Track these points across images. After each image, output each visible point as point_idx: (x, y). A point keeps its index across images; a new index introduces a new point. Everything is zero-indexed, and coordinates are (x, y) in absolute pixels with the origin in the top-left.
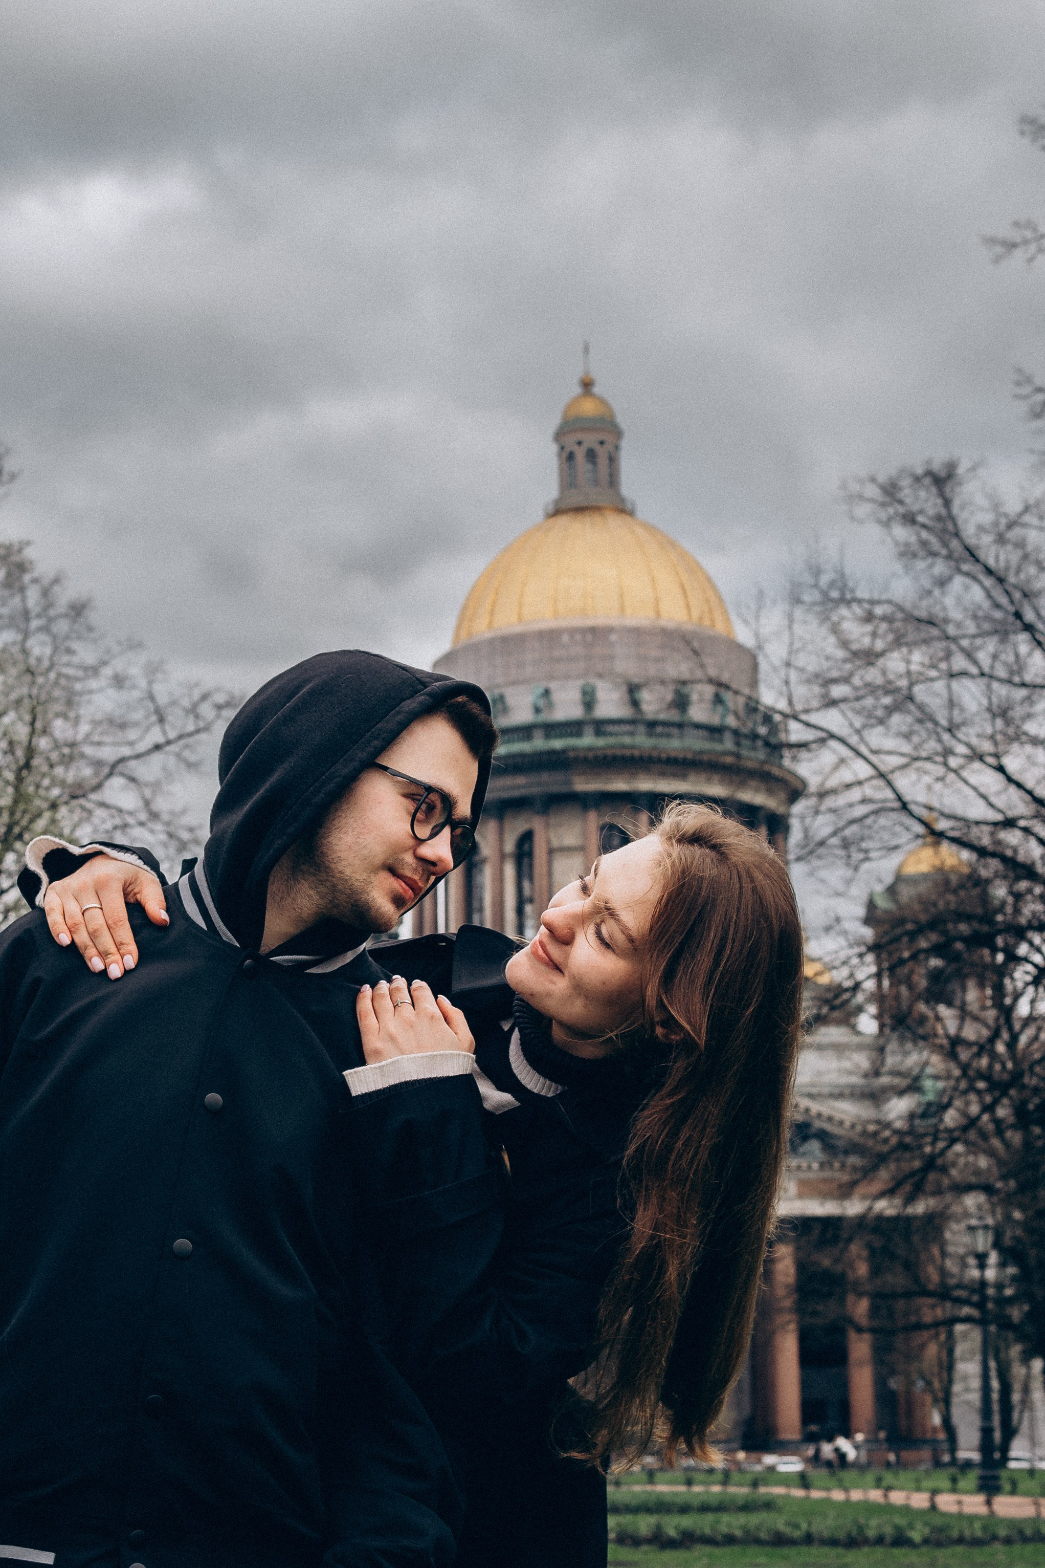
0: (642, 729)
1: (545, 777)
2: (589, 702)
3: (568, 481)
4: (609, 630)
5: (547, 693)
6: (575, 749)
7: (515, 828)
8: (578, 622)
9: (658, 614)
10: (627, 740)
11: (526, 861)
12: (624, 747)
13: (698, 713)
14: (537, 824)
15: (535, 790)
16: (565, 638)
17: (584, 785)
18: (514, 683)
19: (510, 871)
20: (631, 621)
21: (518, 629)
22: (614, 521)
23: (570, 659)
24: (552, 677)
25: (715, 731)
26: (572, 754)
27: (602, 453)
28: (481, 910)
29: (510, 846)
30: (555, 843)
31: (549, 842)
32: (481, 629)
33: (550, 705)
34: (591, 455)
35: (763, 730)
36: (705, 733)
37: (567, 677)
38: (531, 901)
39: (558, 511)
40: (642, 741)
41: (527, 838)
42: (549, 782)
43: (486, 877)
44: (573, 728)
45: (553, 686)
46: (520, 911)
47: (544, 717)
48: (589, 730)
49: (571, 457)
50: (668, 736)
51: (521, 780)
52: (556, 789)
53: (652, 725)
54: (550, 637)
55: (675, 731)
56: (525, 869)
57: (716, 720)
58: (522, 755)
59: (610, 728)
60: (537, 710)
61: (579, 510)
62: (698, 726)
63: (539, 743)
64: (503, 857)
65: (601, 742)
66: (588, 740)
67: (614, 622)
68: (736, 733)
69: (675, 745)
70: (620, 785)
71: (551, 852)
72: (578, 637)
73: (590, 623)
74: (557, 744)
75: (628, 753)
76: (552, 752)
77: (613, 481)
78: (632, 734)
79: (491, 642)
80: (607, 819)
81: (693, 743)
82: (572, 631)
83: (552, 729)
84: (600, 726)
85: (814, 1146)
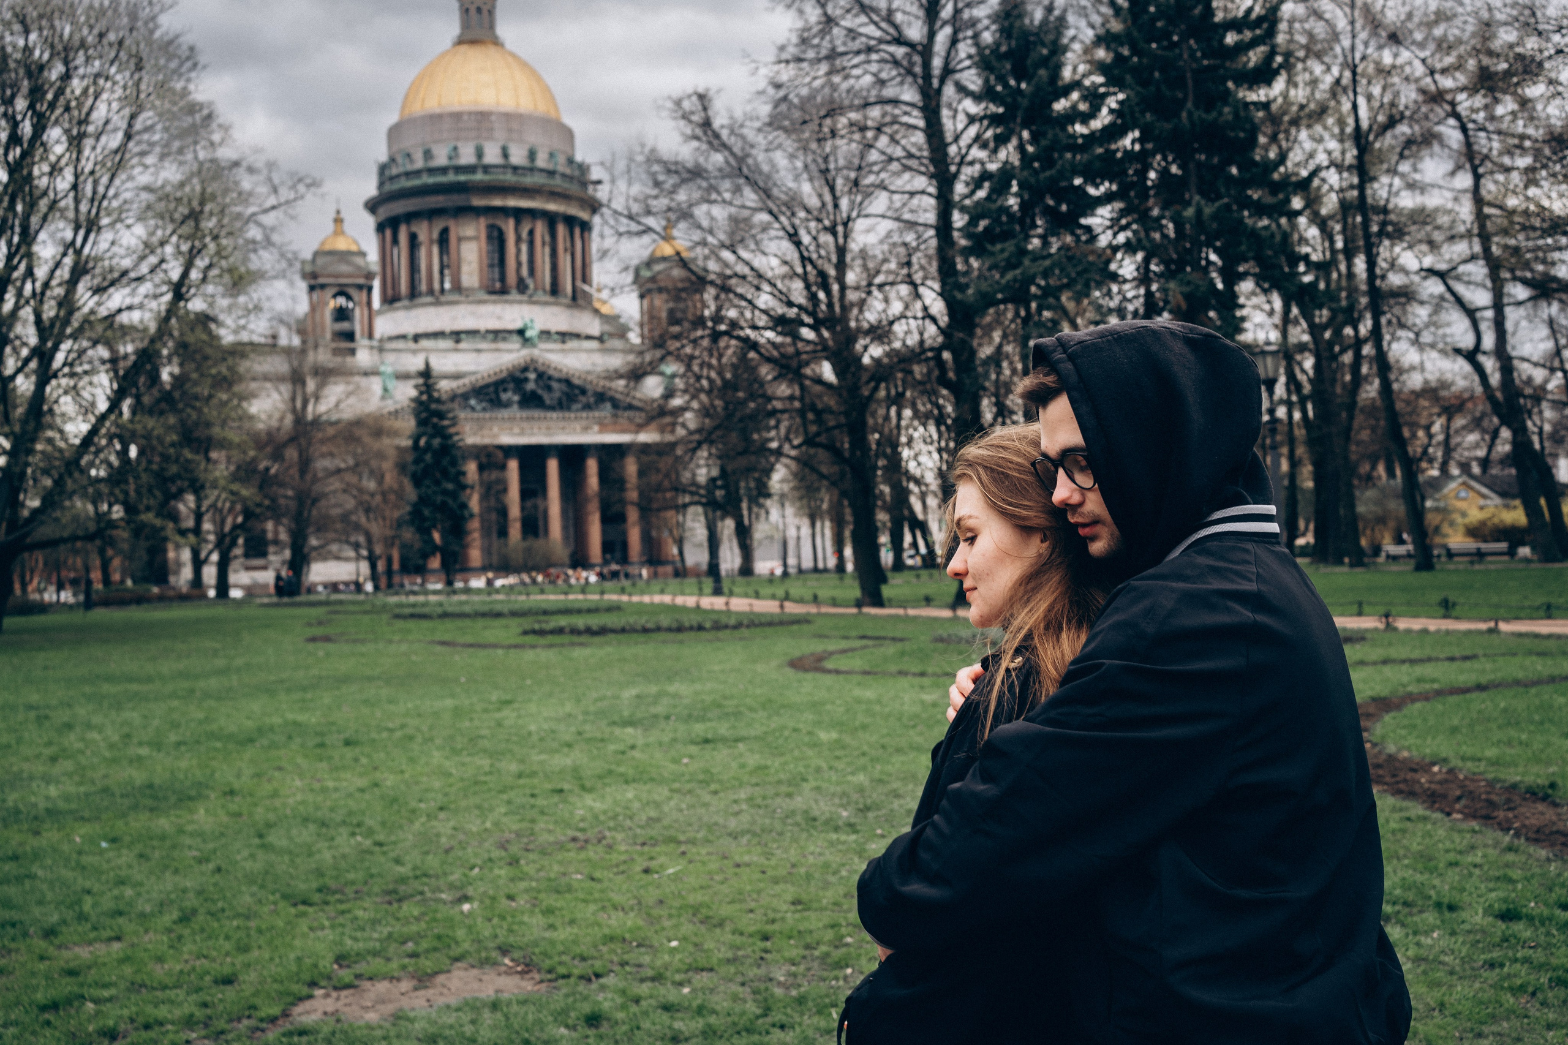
0: (510, 170)
1: (455, 197)
2: (480, 154)
3: (466, 25)
4: (491, 113)
5: (455, 149)
6: (472, 181)
7: (439, 225)
8: (473, 108)
9: (518, 106)
10: (502, 177)
11: (445, 244)
12: (499, 180)
13: (541, 162)
14: (451, 224)
15: (450, 204)
16: (465, 117)
17: (478, 202)
18: (437, 142)
19: (435, 250)
20: (502, 109)
21: (438, 111)
22: (492, 50)
23: (468, 130)
24: (458, 139)
25: (551, 173)
26: (470, 184)
27: (485, 9)
29: (435, 235)
30: (461, 234)
31: (458, 234)
32: (417, 108)
33: (457, 156)
34: (479, 10)
35: (577, 173)
36: (545, 174)
37: (467, 139)
38: (448, 266)
39: (460, 41)
40: (509, 178)
41: (445, 232)
42: (457, 200)
43: (423, 253)
44: (470, 169)
45: (460, 144)
46: (442, 273)
47: (455, 162)
48: (480, 171)
49: (467, 11)
50: (524, 175)
51: (441, 198)
52: (461, 203)
53: (515, 169)
54: (457, 116)
55: (528, 172)
56: (444, 249)
57: (550, 167)
58: (441, 184)
59: (492, 170)
60: (450, 158)
61: (473, 42)
62: (542, 170)
63: (451, 177)
64: (431, 242)
65: (487, 177)
66: (479, 176)
67: (494, 109)
68: (564, 175)
69: (528, 180)
70: (497, 202)
71: (460, 240)
72: (473, 117)
73: (480, 108)
74: (462, 178)
75: (502, 184)
76: (459, 183)
77: (492, 26)
78: (504, 173)
79: (423, 117)
80: (490, 222)
81: (538, 179)
82: (470, 113)
83: (459, 169)
84: (486, 169)
85: (608, 405)
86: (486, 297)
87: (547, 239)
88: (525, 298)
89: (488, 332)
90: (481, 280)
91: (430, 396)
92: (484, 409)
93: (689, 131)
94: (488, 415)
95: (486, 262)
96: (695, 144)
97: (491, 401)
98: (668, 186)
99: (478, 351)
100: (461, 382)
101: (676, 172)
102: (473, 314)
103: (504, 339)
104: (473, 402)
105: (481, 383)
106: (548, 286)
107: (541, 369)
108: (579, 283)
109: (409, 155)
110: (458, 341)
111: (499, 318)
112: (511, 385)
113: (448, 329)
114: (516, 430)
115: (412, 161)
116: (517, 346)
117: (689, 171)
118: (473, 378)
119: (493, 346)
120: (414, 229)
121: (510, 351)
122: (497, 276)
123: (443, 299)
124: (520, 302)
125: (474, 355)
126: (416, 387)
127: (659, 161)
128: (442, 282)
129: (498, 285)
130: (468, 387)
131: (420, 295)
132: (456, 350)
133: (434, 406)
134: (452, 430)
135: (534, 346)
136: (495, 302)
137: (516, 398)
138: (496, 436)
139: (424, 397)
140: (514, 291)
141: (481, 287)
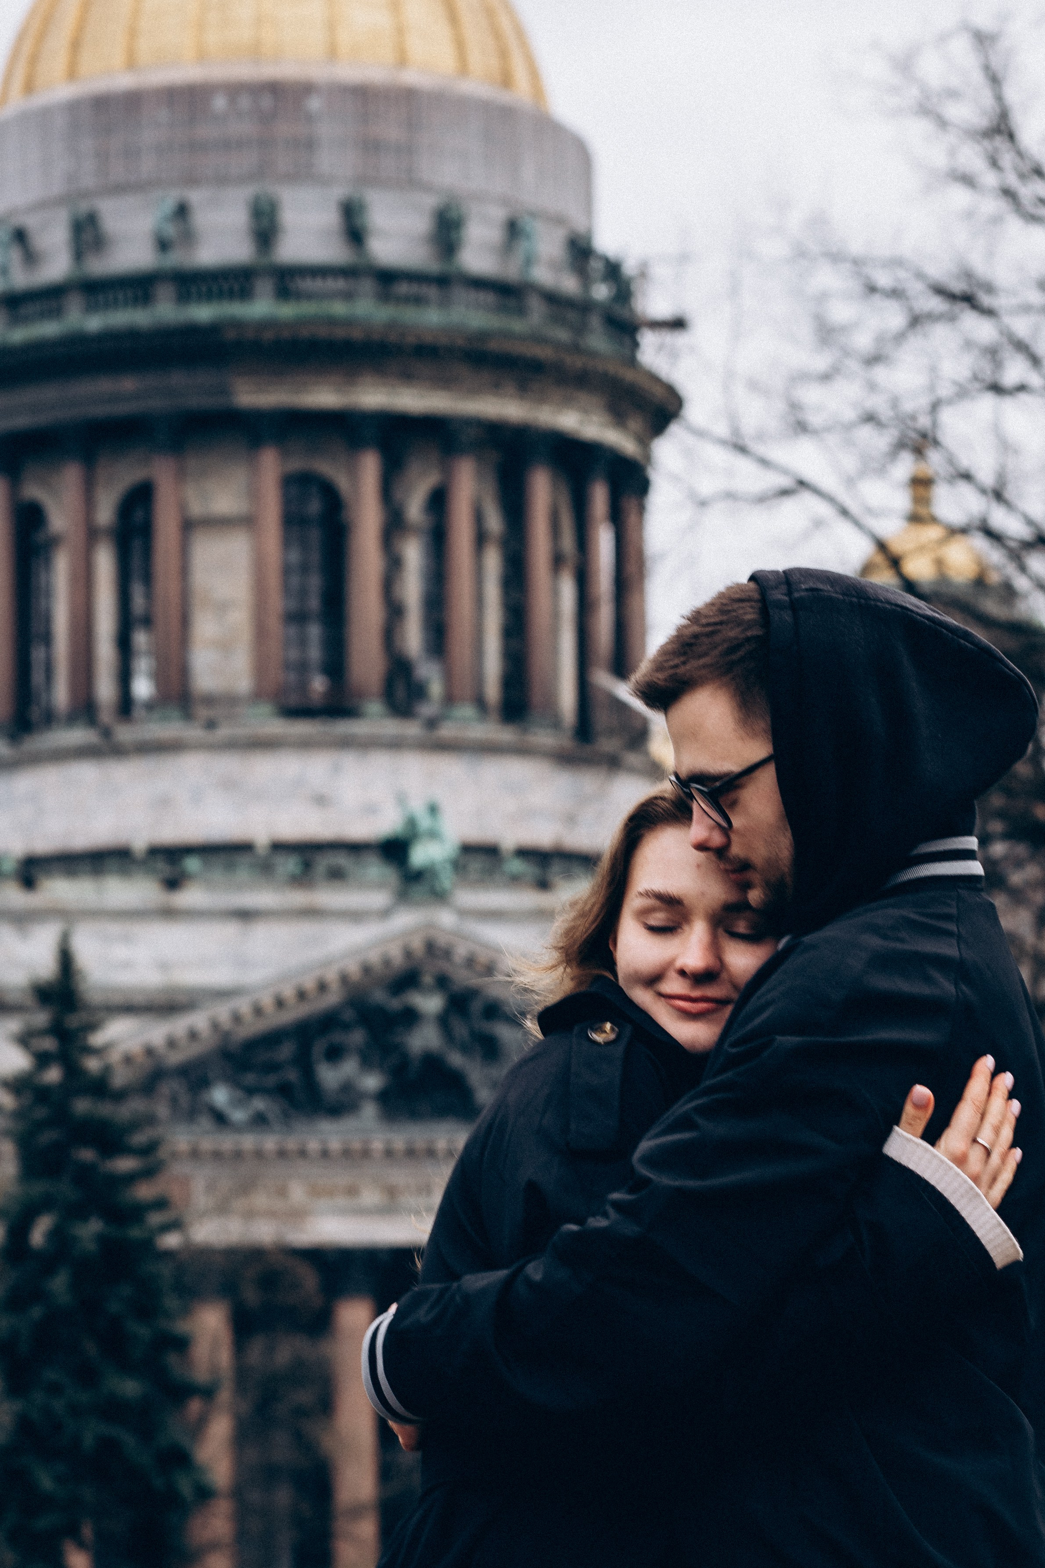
0: (367, 285)
1: (178, 379)
2: (265, 228)
4: (306, 89)
5: (182, 213)
6: (237, 324)
7: (117, 478)
8: (246, 72)
9: (402, 61)
10: (339, 309)
11: (137, 544)
12: (332, 321)
13: (478, 254)
14: (162, 472)
15: (156, 404)
16: (220, 103)
17: (254, 395)
18: (119, 189)
19: (105, 564)
20: (349, 71)
21: (125, 83)
23: (228, 145)
24: (192, 180)
25: (510, 293)
26: (231, 335)
28: (47, 639)
29: (106, 513)
30: (196, 509)
31: (182, 507)
33: (188, 237)
35: (601, 292)
36: (489, 298)
37: (222, 180)
38: (147, 621)
40: (367, 311)
41: (141, 499)
42: (186, 388)
43: (60, 574)
44: (232, 282)
45: (196, 197)
46: (125, 643)
47: (176, 259)
48: (264, 287)
50: (418, 301)
51: (128, 384)
52: (197, 401)
53: (389, 279)
54: (188, 100)
55: (432, 292)
56: (136, 562)
57: (511, 272)
58: (133, 334)
59: (308, 284)
60: (163, 245)
62: (479, 283)
63: (165, 312)
64: (92, 534)
65: (287, 311)
66: (261, 307)
67: (319, 73)
68: (553, 298)
69: (433, 319)
70: (324, 397)
71: (190, 528)
72: (245, 102)
73: (269, 71)
74: (202, 313)
75: (340, 333)
76: (192, 331)
78: (348, 296)
79: (73, 107)
80: (297, 464)
81: (465, 316)
82: (235, 90)
83: (192, 284)
84: (288, 280)
86: (278, 727)
87: (494, 523)
88: (412, 729)
89: (279, 847)
90: (260, 668)
91: (73, 1070)
92: (260, 1121)
93: (939, 158)
94: (270, 1143)
95: (277, 603)
96: (960, 196)
97: (283, 1091)
98: (863, 341)
99: (245, 915)
100: (179, 1026)
101: (896, 294)
102: (229, 785)
103: (336, 875)
104: (220, 1095)
105: (252, 1028)
106: (493, 690)
107: (464, 978)
108: (603, 679)
109: (20, 236)
110: (173, 884)
111: (321, 801)
112: (357, 1037)
113: (140, 843)
114: (370, 1197)
115: (31, 257)
116: (378, 899)
117: (940, 291)
118: (223, 1012)
119: (298, 898)
120: (33, 491)
121: (355, 916)
122: (315, 653)
123: (125, 734)
124: (395, 745)
125: (230, 930)
126: (24, 1040)
127: (835, 257)
128: (125, 677)
129: (318, 684)
130: (208, 1041)
131: (49, 719)
132: (169, 914)
133: (82, 1106)
134: (144, 1192)
135: (440, 897)
136: (305, 745)
137: (372, 1082)
138: (298, 1215)
139: (53, 1075)
140: (374, 707)
141: (258, 695)
